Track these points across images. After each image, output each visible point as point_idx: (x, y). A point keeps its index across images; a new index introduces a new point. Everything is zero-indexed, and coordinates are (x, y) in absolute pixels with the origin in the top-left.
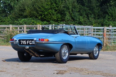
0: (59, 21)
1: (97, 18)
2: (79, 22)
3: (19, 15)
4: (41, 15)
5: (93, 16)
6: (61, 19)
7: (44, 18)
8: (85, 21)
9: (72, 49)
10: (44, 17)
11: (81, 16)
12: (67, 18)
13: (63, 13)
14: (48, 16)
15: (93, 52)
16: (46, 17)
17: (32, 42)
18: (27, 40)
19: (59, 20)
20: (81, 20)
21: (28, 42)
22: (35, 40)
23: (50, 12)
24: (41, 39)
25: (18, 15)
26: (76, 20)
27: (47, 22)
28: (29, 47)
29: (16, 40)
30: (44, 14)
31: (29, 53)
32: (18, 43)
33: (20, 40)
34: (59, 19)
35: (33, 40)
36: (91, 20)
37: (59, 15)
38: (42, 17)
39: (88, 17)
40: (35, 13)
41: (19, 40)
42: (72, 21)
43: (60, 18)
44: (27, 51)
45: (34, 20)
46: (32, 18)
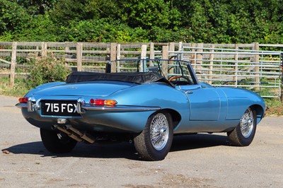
0: (176, 28)
1: (274, 17)
2: (228, 30)
3: (73, 10)
4: (129, 11)
5: (265, 13)
6: (181, 21)
7: (137, 19)
8: (244, 27)
9: (179, 124)
10: (137, 15)
11: (234, 13)
12: (197, 20)
14: (147, 14)
15: (239, 127)
16: (141, 17)
17: (74, 108)
18: (60, 102)
19: (175, 25)
20: (232, 25)
21: (63, 108)
22: (81, 103)
23: (153, 4)
24: (97, 100)
25: (69, 12)
26: (221, 26)
27: (145, 31)
28: (67, 119)
29: (34, 103)
30: (136, 9)
31: (68, 133)
32: (39, 109)
33: (43, 102)
34: (175, 23)
35: (75, 102)
36: (258, 25)
38: (131, 16)
39: (252, 15)
40: (112, 5)
41: (41, 101)
42: (210, 28)
43: (178, 20)
44: (62, 130)
45: (110, 24)
46: (106, 19)
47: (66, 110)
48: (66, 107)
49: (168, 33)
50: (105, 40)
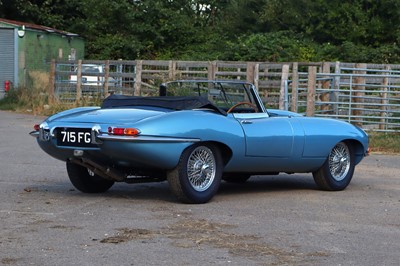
0: (377, 44)
3: (246, 20)
6: (384, 35)
7: (327, 32)
13: (391, 15)
14: (340, 25)
16: (331, 30)
18: (77, 130)
19: (376, 40)
21: (80, 137)
22: (96, 132)
23: (347, 13)
24: (116, 129)
25: (240, 22)
27: (334, 47)
28: (84, 151)
30: (325, 19)
32: (53, 138)
33: (58, 130)
34: (375, 36)
35: (89, 130)
37: (377, 22)
38: (318, 28)
43: (380, 33)
45: (290, 38)
46: (286, 32)
47: (82, 140)
48: (83, 136)
49: (365, 51)
50: (281, 59)
